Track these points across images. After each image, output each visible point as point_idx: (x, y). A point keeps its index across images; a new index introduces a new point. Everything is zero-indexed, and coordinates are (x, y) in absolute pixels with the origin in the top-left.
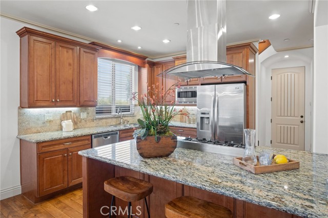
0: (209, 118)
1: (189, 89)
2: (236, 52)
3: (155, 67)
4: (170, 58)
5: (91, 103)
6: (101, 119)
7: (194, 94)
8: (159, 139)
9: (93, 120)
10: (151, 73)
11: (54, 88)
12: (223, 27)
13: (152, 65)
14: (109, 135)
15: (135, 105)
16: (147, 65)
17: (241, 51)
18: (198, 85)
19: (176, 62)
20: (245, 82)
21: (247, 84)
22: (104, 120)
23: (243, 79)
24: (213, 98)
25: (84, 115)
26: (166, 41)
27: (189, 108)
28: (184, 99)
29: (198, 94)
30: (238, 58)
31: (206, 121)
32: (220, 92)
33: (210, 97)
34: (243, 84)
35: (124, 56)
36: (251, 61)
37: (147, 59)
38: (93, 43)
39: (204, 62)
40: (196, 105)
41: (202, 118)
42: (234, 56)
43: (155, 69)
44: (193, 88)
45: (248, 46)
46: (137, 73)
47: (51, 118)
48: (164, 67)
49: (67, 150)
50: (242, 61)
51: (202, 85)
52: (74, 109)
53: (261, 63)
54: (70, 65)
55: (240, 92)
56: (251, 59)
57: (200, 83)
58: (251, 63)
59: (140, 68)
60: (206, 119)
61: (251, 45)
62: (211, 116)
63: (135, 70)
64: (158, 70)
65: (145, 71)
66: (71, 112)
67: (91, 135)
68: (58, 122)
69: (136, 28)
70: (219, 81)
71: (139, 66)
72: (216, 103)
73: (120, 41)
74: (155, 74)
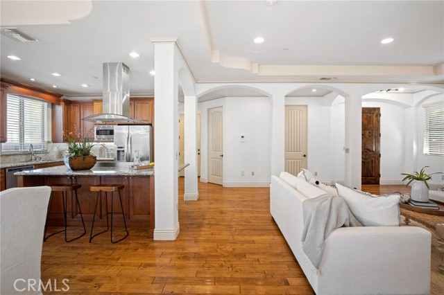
0: (124, 151)
1: (107, 127)
3: (72, 105)
4: (89, 99)
7: (111, 132)
8: (85, 158)
10: (67, 111)
12: (127, 93)
13: (68, 103)
15: (48, 142)
16: (63, 103)
18: (115, 125)
19: (95, 104)
20: (151, 125)
21: (153, 126)
23: (150, 122)
24: (127, 136)
26: (85, 86)
27: (108, 144)
28: (103, 136)
29: (115, 132)
31: (121, 153)
32: (132, 131)
33: (125, 134)
34: (149, 126)
37: (62, 98)
40: (113, 141)
41: (118, 151)
43: (72, 107)
44: (110, 127)
46: (50, 110)
48: (82, 106)
50: (149, 110)
51: (119, 125)
55: (148, 131)
59: (53, 106)
62: (126, 149)
63: (48, 106)
64: (75, 110)
65: (60, 110)
67: (5, 168)
69: (56, 75)
70: (133, 123)
71: (52, 104)
72: (130, 139)
73: (33, 80)
74: (72, 112)
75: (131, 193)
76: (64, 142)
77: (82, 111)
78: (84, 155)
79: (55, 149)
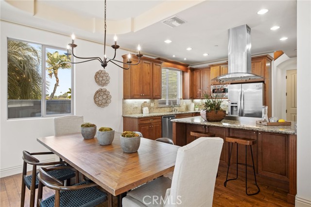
0: (237, 106)
1: (221, 87)
2: (257, 61)
4: (207, 65)
5: (159, 97)
6: (162, 107)
7: (226, 91)
8: (217, 112)
9: (157, 108)
10: (192, 76)
11: (141, 88)
13: (193, 70)
14: (170, 117)
15: (181, 99)
16: (189, 71)
17: (260, 60)
18: (228, 84)
19: (211, 68)
20: (263, 82)
21: (265, 83)
22: (163, 109)
23: (262, 80)
24: (240, 93)
25: (152, 105)
26: (205, 55)
28: (220, 94)
29: (229, 90)
30: (259, 65)
31: (235, 109)
32: (245, 89)
33: (238, 92)
34: (262, 83)
35: (175, 65)
36: (268, 64)
37: (189, 67)
38: (159, 59)
39: (235, 73)
40: (227, 98)
41: (232, 107)
42: (255, 64)
43: (195, 73)
44: (224, 86)
45: (266, 56)
46: (182, 76)
47: (137, 106)
48: (201, 72)
49: (150, 124)
50: (261, 67)
51: (231, 84)
52: (148, 101)
53: (278, 66)
54: (149, 73)
55: (259, 89)
56: (268, 63)
57: (230, 83)
58: (268, 66)
59: (183, 73)
60: (234, 108)
61: (268, 56)
62: (239, 105)
63: (180, 74)
64: (197, 74)
65: (187, 75)
66: (146, 102)
67: (162, 116)
68: (140, 108)
69: (189, 49)
70: (245, 81)
71: (183, 71)
72: (242, 96)
73: (174, 56)
74: (195, 76)
75: (260, 149)
76: (190, 99)
77: (201, 75)
78: (217, 109)
79: (184, 104)
